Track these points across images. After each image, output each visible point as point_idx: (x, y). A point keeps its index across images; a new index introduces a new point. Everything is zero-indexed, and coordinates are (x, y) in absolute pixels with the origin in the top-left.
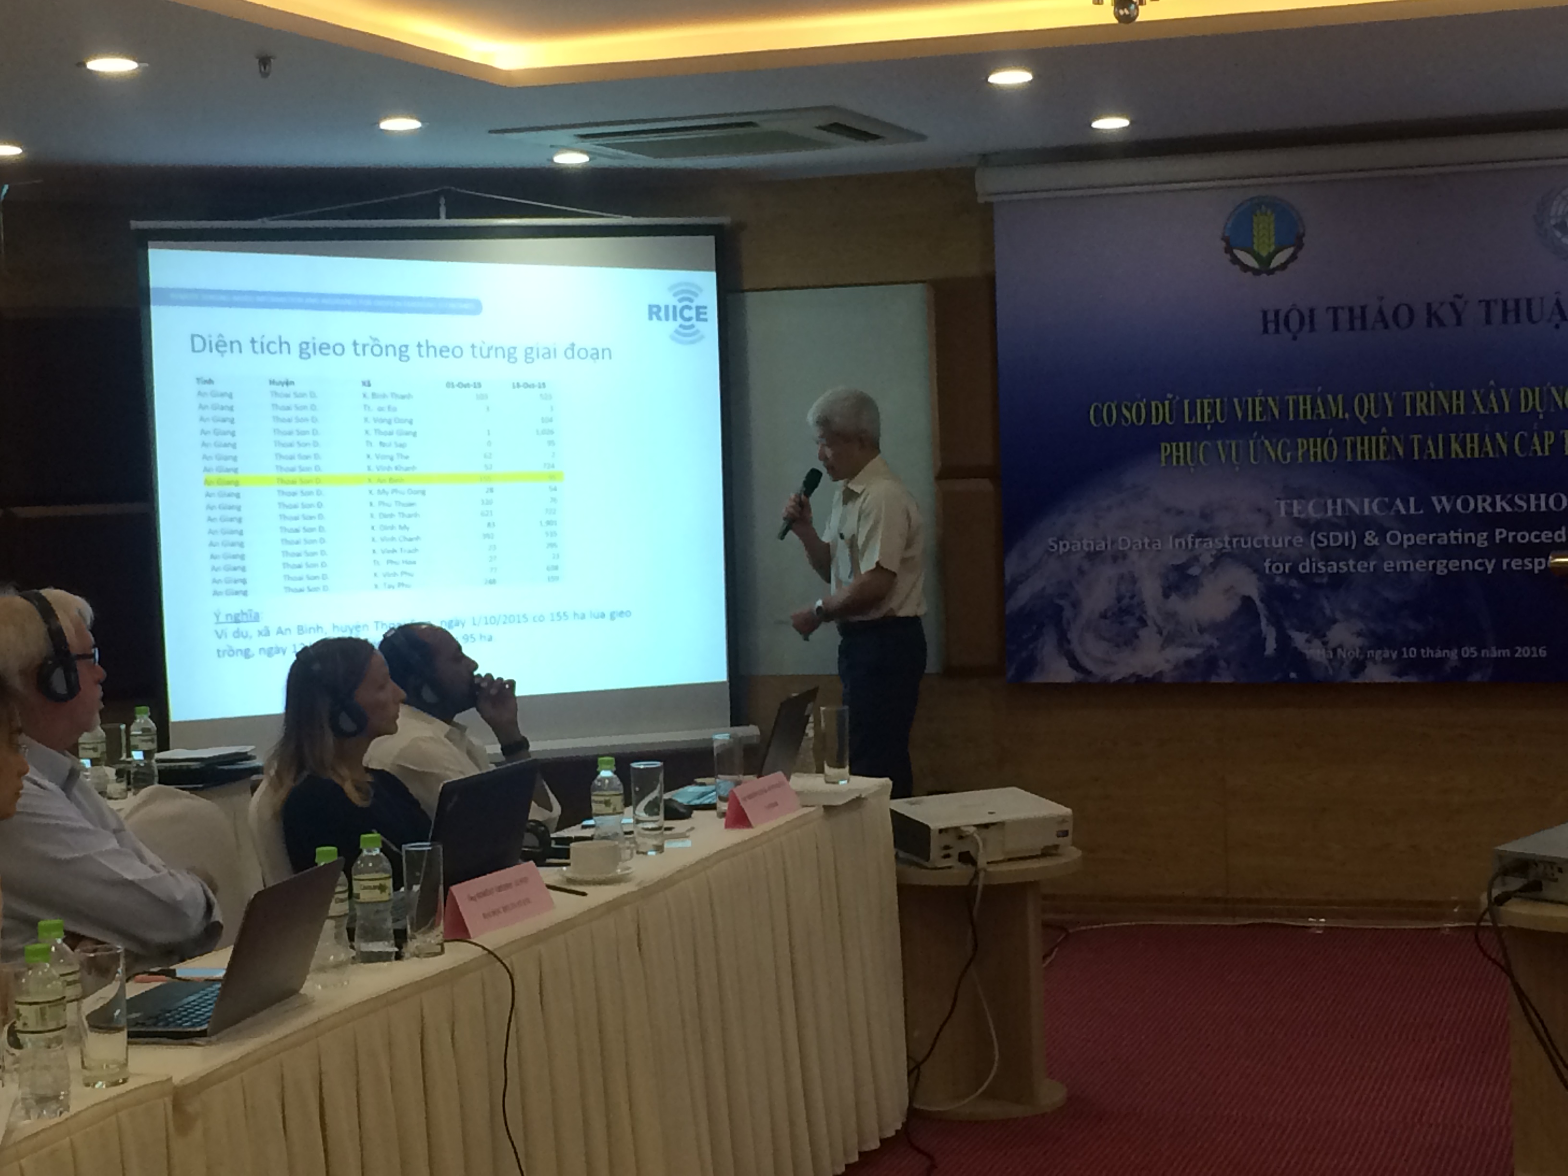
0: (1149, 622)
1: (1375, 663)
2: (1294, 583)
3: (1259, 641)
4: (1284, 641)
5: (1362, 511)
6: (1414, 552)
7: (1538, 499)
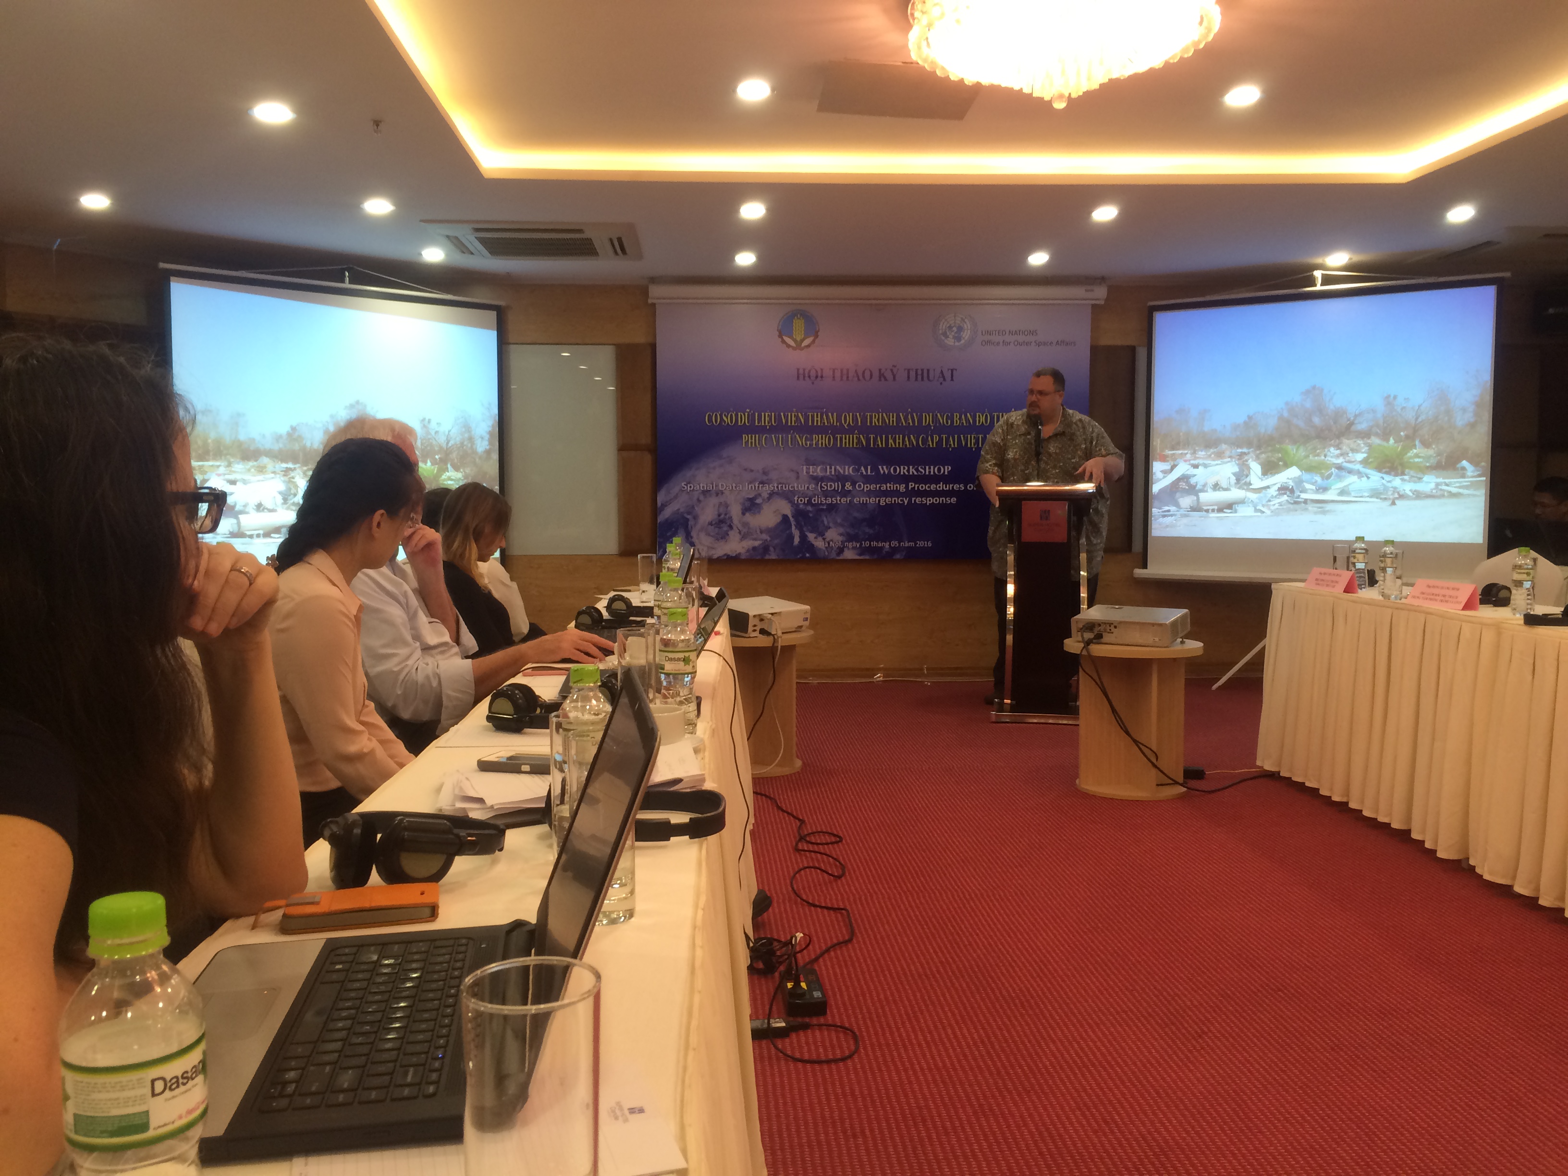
0: (735, 528)
1: (848, 549)
2: (809, 508)
3: (791, 537)
4: (803, 537)
5: (844, 472)
6: (870, 493)
7: (930, 468)
